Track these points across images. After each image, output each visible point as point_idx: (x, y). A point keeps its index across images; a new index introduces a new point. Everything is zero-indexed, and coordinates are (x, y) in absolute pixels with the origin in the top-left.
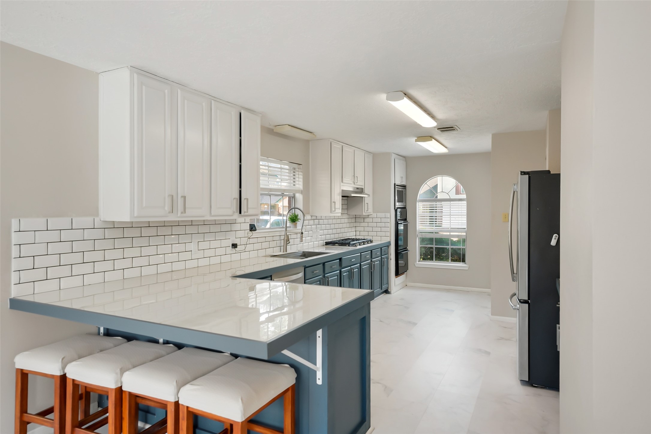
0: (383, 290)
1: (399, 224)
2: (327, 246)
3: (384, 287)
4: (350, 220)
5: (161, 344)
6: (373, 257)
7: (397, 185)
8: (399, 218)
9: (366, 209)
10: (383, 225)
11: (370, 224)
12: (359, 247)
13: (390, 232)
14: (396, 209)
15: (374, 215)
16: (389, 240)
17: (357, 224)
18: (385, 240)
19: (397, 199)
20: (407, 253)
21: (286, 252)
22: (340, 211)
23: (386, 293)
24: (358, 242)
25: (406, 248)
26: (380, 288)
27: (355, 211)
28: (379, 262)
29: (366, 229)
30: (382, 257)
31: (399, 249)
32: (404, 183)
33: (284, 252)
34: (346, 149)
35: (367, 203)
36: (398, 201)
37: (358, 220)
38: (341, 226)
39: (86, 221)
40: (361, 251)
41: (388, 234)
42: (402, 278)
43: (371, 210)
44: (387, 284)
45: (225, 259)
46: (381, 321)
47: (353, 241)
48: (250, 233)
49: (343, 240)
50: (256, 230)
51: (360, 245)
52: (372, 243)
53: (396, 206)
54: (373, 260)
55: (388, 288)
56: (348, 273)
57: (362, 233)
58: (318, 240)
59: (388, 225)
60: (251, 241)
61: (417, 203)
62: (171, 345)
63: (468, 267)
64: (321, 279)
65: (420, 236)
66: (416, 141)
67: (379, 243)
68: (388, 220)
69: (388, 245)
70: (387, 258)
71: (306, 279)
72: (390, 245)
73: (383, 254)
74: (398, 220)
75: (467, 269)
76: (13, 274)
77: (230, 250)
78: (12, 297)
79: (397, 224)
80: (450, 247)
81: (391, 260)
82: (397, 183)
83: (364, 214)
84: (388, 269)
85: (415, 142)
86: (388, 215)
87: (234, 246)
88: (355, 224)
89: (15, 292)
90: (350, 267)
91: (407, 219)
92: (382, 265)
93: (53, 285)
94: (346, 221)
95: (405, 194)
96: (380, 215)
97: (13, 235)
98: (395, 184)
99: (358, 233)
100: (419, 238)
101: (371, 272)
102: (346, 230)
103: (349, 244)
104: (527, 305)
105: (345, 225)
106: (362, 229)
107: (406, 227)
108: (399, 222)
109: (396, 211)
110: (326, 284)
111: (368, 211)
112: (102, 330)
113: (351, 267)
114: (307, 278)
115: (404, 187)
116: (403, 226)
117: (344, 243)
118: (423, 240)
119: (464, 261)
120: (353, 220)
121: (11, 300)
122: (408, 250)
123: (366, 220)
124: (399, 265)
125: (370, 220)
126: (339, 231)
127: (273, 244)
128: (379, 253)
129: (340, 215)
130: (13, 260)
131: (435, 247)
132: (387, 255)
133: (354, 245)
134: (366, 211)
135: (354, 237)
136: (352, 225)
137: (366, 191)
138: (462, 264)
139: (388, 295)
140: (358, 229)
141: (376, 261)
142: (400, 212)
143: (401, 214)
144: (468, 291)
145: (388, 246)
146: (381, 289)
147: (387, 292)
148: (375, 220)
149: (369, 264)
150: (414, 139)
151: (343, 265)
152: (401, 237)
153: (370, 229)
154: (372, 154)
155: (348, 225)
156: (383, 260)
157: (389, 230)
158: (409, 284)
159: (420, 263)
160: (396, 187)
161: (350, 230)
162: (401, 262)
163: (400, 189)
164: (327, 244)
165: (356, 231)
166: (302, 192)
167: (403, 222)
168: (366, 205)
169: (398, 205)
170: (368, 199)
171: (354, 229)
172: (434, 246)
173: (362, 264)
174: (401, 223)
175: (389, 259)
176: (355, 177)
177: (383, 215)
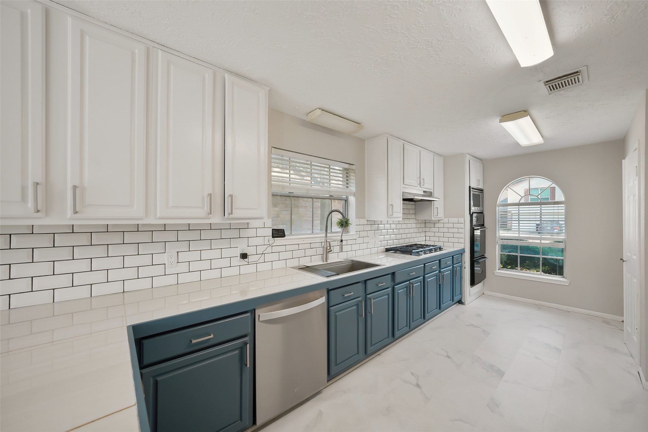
0: (455, 302)
1: (476, 229)
2: (387, 253)
3: (456, 299)
4: (419, 225)
6: (442, 267)
7: (472, 188)
8: (474, 223)
9: (436, 213)
10: (456, 230)
11: (441, 230)
12: (423, 256)
13: (465, 238)
14: (471, 213)
15: (446, 220)
16: (463, 247)
17: (427, 229)
18: (458, 247)
19: (472, 204)
20: (485, 261)
21: (326, 261)
22: (401, 215)
23: (459, 304)
24: (423, 250)
25: (484, 255)
26: (451, 300)
27: (424, 216)
28: (450, 272)
29: (436, 234)
30: (454, 265)
31: (475, 257)
32: (481, 187)
33: (323, 262)
34: (408, 147)
35: (436, 208)
36: (474, 206)
37: (427, 225)
38: (407, 231)
40: (425, 263)
41: (462, 240)
42: (478, 287)
43: (441, 215)
44: (460, 294)
46: (448, 357)
47: (418, 248)
48: (272, 240)
49: (407, 246)
50: (285, 236)
51: (425, 253)
52: (442, 250)
53: (471, 211)
54: (441, 270)
55: (461, 298)
56: (405, 289)
57: (432, 239)
58: (376, 246)
59: (462, 231)
60: (275, 249)
61: (497, 208)
63: (569, 282)
64: (360, 301)
65: (501, 242)
66: (501, 121)
67: (451, 250)
68: (462, 226)
69: (462, 252)
70: (460, 267)
71: (330, 306)
72: (464, 253)
73: (455, 262)
74: (474, 225)
75: (568, 285)
77: (238, 261)
79: (472, 230)
80: (541, 256)
81: (465, 268)
82: (473, 186)
83: (433, 219)
84: (461, 278)
85: (500, 123)
86: (462, 220)
87: (244, 256)
88: (424, 229)
90: (408, 282)
91: (485, 224)
92: (454, 274)
94: (414, 226)
95: (483, 198)
96: (452, 220)
98: (470, 187)
99: (428, 238)
100: (499, 245)
101: (440, 284)
102: (414, 235)
103: (410, 253)
105: (412, 231)
106: (432, 234)
107: (483, 233)
108: (475, 228)
109: (471, 216)
111: (437, 215)
113: (411, 281)
114: (331, 304)
115: (481, 191)
116: (480, 232)
117: (406, 250)
118: (504, 247)
119: (561, 273)
120: (423, 225)
122: (486, 258)
123: (436, 225)
124: (475, 272)
125: (442, 225)
126: (404, 236)
127: (309, 252)
128: (450, 263)
129: (401, 219)
131: (520, 256)
132: (461, 263)
133: (418, 254)
134: (436, 216)
135: (423, 243)
136: (421, 230)
137: (436, 194)
138: (559, 277)
139: (460, 306)
140: (427, 234)
141: (447, 272)
142: (477, 217)
143: (477, 220)
144: (570, 312)
145: (462, 254)
146: (453, 301)
147: (460, 302)
148: (446, 225)
149: (436, 276)
150: (498, 120)
151: (397, 281)
152: (477, 243)
153: (442, 235)
154: (443, 157)
155: (416, 230)
156: (456, 269)
157: (463, 237)
158: (487, 292)
159: (500, 271)
160: (471, 190)
161: (418, 235)
162: (477, 269)
163: (477, 193)
164: (388, 250)
165: (426, 236)
166: (354, 195)
167: (479, 228)
168: (435, 210)
169: (473, 209)
170: (438, 204)
171: (423, 234)
172: (519, 254)
173: (426, 276)
174: (478, 229)
175: (463, 268)
176: (421, 179)
177: (455, 220)
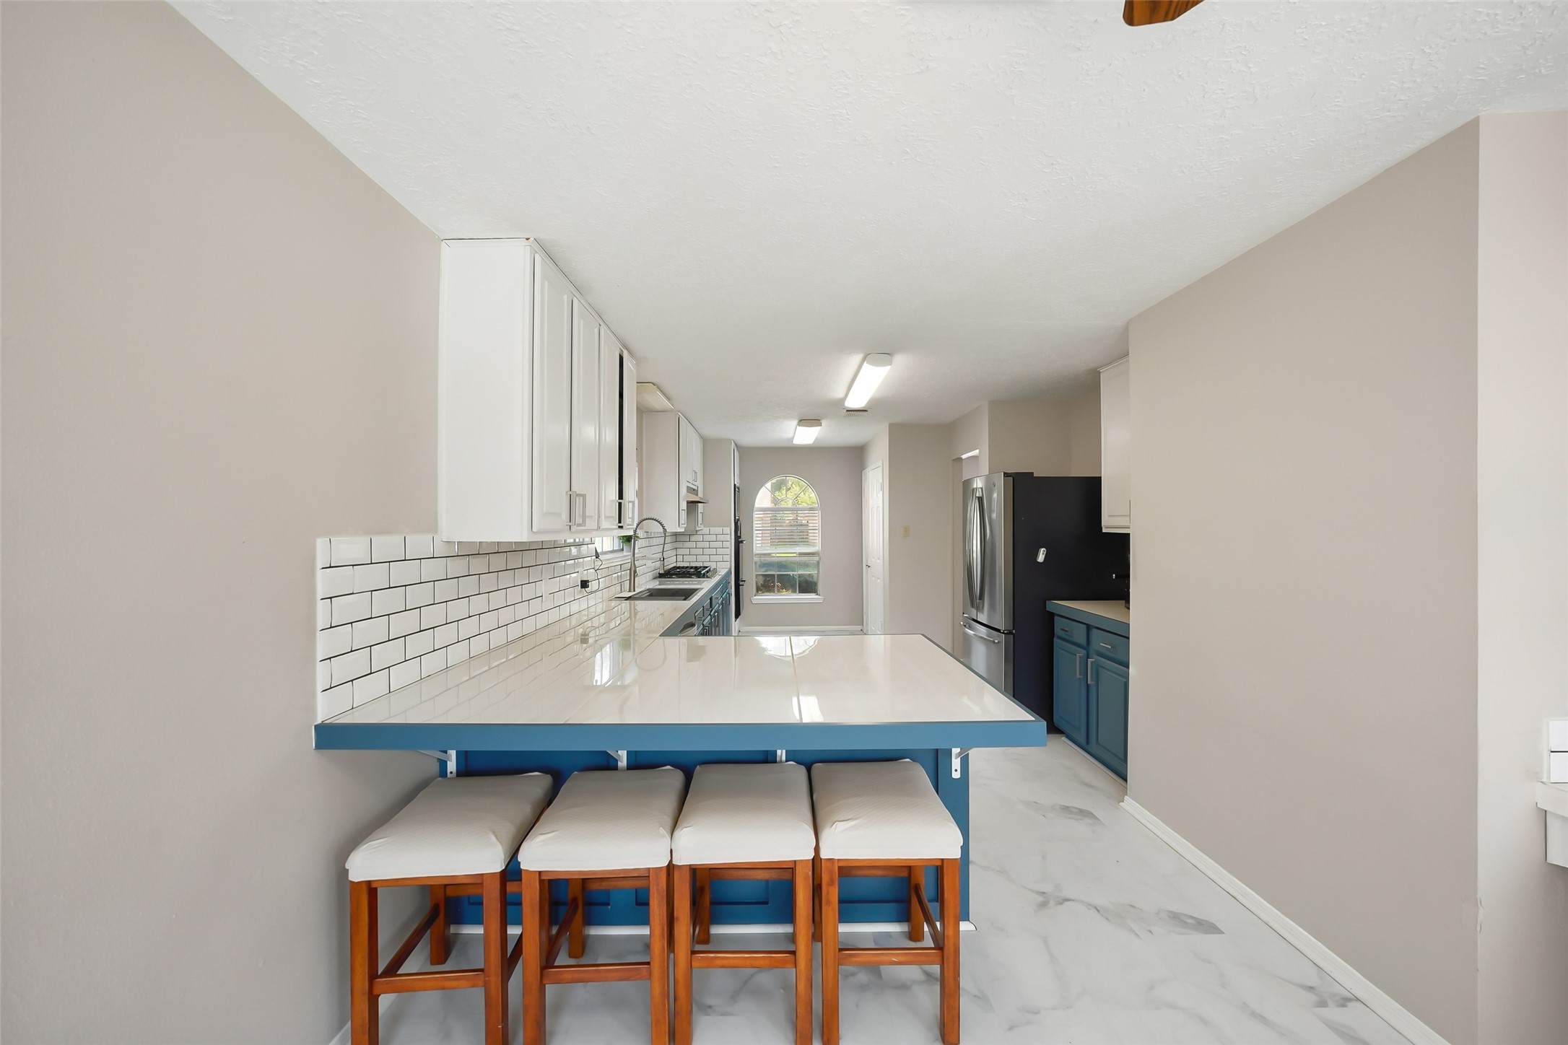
2: (662, 579)
4: (671, 539)
5: (622, 770)
9: (699, 521)
10: (719, 544)
11: (700, 545)
12: (715, 578)
13: (731, 555)
14: (736, 521)
15: (706, 530)
16: (729, 567)
17: (680, 545)
19: (736, 507)
21: (634, 591)
29: (693, 552)
33: (630, 591)
35: (701, 513)
37: (680, 538)
39: (420, 543)
41: (727, 558)
45: (575, 607)
48: (596, 561)
50: (600, 556)
51: (710, 575)
53: (738, 518)
57: (686, 558)
58: (650, 569)
59: (728, 544)
60: (597, 574)
62: (668, 767)
65: (755, 560)
66: (799, 424)
68: (728, 538)
69: (728, 576)
70: (729, 594)
72: (731, 574)
75: (822, 601)
76: (320, 666)
77: (578, 591)
78: (319, 721)
79: (737, 543)
80: (797, 572)
82: (736, 484)
87: (584, 584)
88: (675, 545)
89: (327, 709)
91: (742, 536)
93: (376, 685)
96: (715, 530)
97: (320, 574)
98: (734, 485)
99: (680, 558)
100: (755, 563)
103: (697, 575)
104: (1012, 636)
106: (686, 551)
110: (721, 634)
112: (452, 766)
118: (761, 565)
119: (815, 591)
121: (317, 727)
122: (744, 581)
123: (693, 538)
124: (738, 605)
125: (700, 538)
127: (615, 579)
130: (319, 634)
131: (777, 575)
132: (730, 589)
134: (700, 524)
137: (700, 494)
138: (815, 595)
140: (680, 551)
145: (728, 579)
148: (707, 538)
150: (796, 422)
153: (700, 552)
157: (729, 552)
159: (757, 597)
164: (661, 576)
165: (677, 555)
168: (700, 516)
169: (736, 515)
172: (776, 573)
175: (731, 595)
176: (694, 472)
177: (719, 530)
